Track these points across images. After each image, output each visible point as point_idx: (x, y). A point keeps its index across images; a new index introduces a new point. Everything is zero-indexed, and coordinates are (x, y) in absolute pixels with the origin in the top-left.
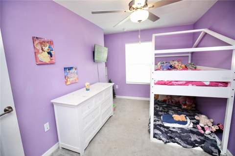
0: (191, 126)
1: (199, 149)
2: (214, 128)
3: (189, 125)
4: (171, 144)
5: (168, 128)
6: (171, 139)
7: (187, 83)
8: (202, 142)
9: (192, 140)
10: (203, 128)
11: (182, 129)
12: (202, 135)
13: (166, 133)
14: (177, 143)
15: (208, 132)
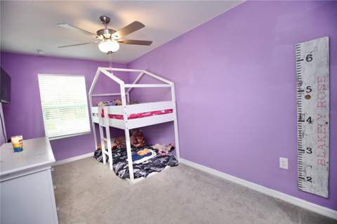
0: (155, 154)
1: (167, 167)
2: (169, 148)
3: (154, 155)
4: (150, 175)
5: (141, 164)
6: (148, 171)
7: (152, 113)
8: (168, 160)
9: (162, 162)
10: (163, 152)
11: (151, 159)
12: (166, 156)
13: (143, 168)
14: (154, 171)
15: (167, 152)
